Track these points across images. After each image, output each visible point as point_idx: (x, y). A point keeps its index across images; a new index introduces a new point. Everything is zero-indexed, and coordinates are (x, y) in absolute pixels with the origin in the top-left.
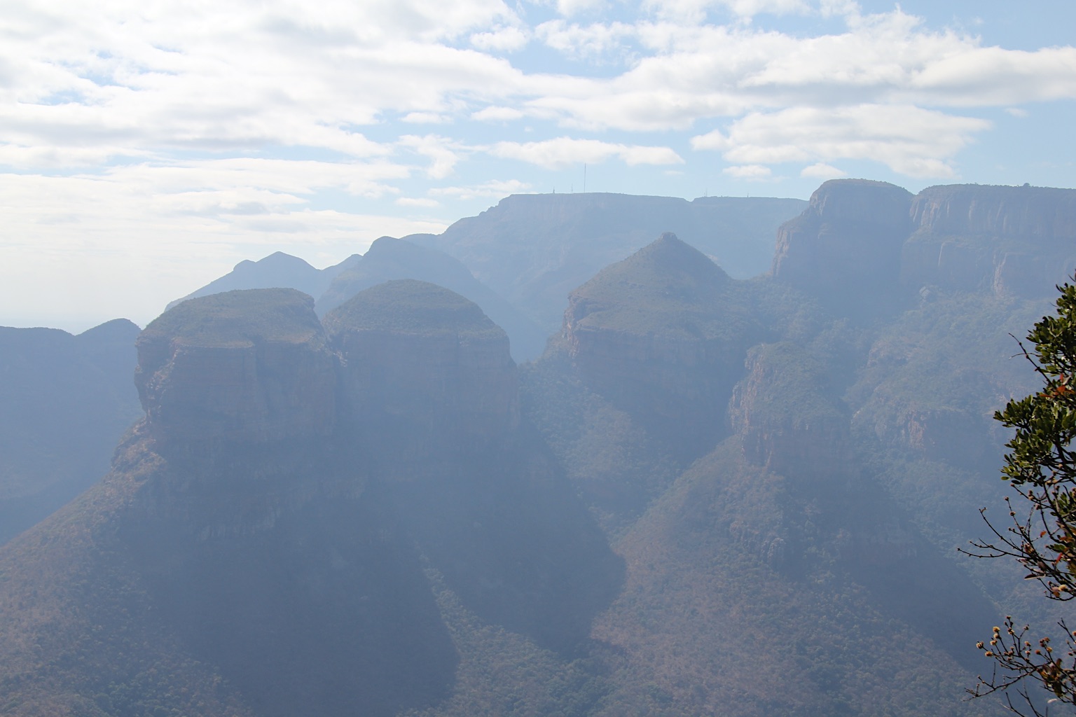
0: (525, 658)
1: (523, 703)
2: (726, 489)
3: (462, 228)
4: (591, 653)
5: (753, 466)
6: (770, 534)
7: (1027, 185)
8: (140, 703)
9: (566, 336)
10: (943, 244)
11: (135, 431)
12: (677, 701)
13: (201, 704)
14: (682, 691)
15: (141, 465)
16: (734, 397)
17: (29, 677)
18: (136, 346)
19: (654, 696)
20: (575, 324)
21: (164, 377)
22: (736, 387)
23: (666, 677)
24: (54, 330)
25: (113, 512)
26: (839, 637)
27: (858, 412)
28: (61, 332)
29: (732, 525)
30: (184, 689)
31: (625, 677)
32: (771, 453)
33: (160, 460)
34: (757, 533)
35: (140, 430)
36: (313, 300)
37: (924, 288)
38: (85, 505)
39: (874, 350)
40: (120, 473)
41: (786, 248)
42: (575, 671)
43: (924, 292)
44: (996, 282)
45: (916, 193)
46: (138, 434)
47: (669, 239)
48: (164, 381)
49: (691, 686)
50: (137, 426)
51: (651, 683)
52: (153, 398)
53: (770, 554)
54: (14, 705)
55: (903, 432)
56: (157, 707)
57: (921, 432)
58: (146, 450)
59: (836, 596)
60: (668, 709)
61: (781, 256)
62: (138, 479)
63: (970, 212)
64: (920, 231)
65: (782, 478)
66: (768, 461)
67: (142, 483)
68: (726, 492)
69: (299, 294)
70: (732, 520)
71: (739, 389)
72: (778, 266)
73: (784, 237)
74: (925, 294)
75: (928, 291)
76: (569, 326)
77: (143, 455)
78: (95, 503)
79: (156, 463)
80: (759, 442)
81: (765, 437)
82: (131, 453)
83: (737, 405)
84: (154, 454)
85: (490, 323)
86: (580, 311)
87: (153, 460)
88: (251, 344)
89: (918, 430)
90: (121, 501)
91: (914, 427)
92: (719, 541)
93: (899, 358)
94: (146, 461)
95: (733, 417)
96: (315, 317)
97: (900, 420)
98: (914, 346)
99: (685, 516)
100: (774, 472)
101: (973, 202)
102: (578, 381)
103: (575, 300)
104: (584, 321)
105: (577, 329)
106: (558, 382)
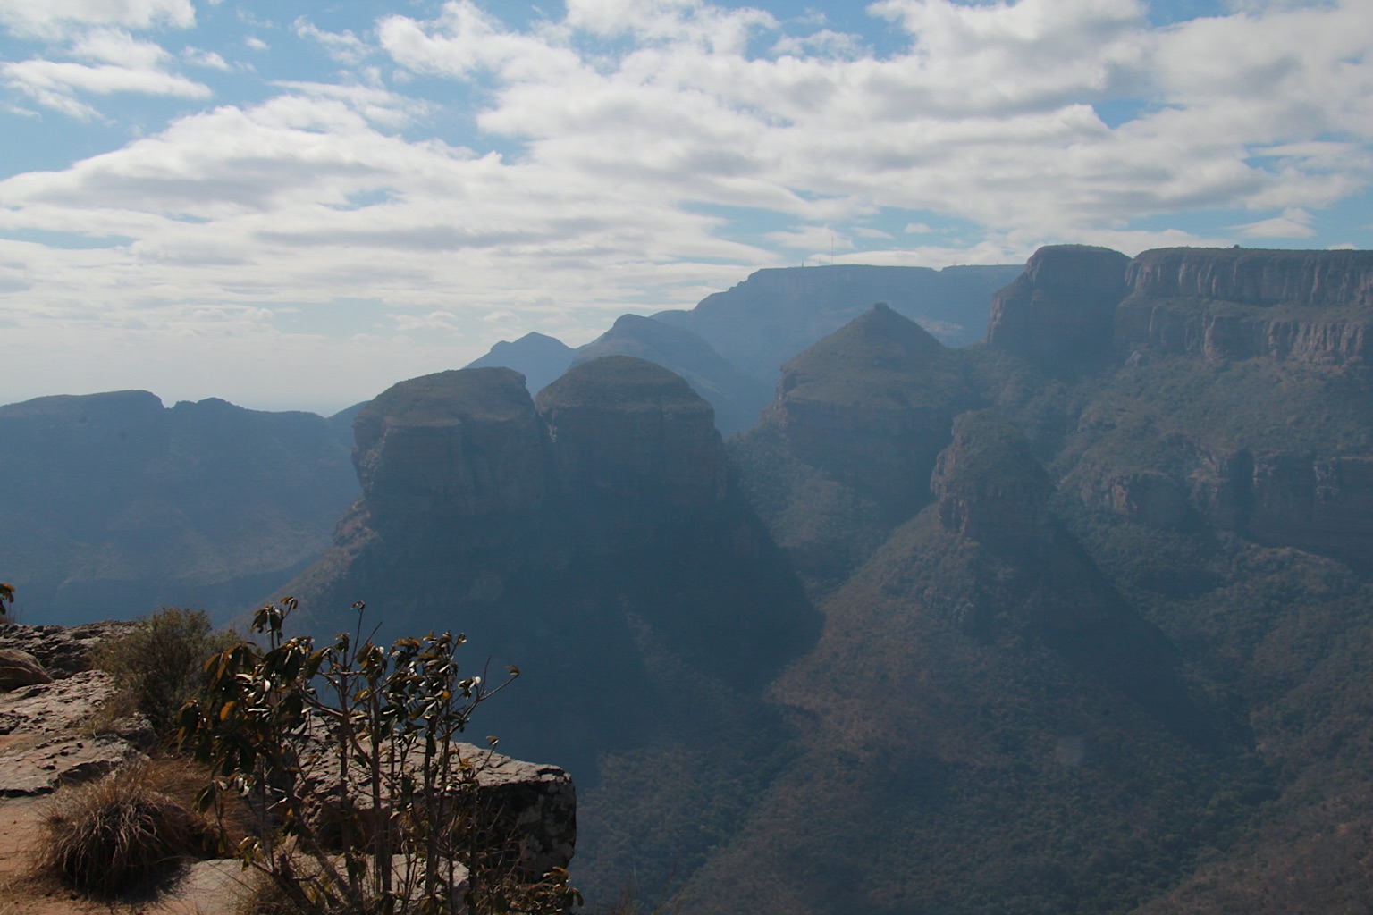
1: (715, 766)
2: (922, 556)
4: (784, 718)
5: (949, 533)
6: (961, 600)
7: (1237, 246)
9: (777, 408)
10: (1155, 308)
11: (354, 507)
12: (862, 763)
14: (867, 754)
15: (356, 539)
16: (938, 465)
18: (353, 426)
19: (840, 759)
20: (784, 395)
21: (376, 455)
22: (939, 456)
23: (853, 741)
24: (305, 413)
25: (328, 584)
26: (1025, 700)
27: (1066, 478)
28: (312, 415)
29: (926, 592)
31: (815, 741)
32: (966, 520)
33: (372, 535)
34: (949, 598)
35: (359, 506)
36: (522, 380)
37: (1136, 352)
39: (1084, 416)
40: (338, 548)
41: (999, 315)
43: (1136, 356)
44: (1206, 345)
45: (1133, 257)
46: (357, 510)
47: (881, 308)
48: (376, 459)
49: (877, 749)
50: (356, 503)
51: (839, 746)
52: (366, 476)
53: (961, 620)
55: (1107, 496)
57: (1124, 496)
59: (1025, 660)
60: (853, 771)
61: (995, 323)
62: (352, 553)
63: (1180, 276)
64: (1133, 295)
65: (975, 544)
66: (963, 528)
67: (355, 556)
68: (921, 560)
69: (511, 372)
70: (926, 588)
71: (943, 458)
72: (992, 333)
73: (998, 304)
74: (1136, 359)
75: (1139, 355)
76: (780, 398)
77: (358, 530)
78: (314, 576)
79: (369, 538)
80: (954, 509)
81: (960, 504)
82: (348, 529)
83: (941, 473)
84: (367, 529)
85: (695, 397)
86: (790, 383)
87: (366, 534)
88: (458, 422)
89: (1122, 495)
90: (336, 573)
91: (1117, 492)
92: (913, 607)
93: (1108, 423)
94: (360, 536)
95: (936, 485)
96: (527, 394)
97: (1104, 486)
98: (1123, 410)
99: (882, 584)
100: (968, 538)
101: (1183, 265)
102: (788, 452)
103: (786, 372)
104: (795, 393)
105: (786, 401)
106: (767, 454)
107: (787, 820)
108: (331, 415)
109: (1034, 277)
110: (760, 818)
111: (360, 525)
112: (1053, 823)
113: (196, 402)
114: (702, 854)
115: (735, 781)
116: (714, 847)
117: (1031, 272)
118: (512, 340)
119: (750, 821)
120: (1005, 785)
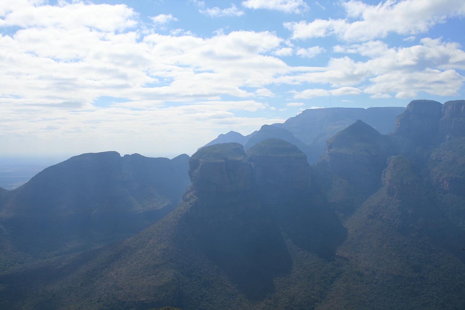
0: (315, 262)
1: (314, 276)
2: (381, 205)
3: (290, 121)
4: (336, 260)
5: (390, 197)
6: (396, 220)
8: (193, 273)
9: (326, 155)
10: (453, 121)
11: (189, 189)
12: (366, 275)
13: (212, 274)
14: (367, 272)
15: (191, 200)
16: (383, 174)
17: (161, 264)
18: (189, 162)
19: (358, 274)
20: (328, 151)
21: (197, 172)
22: (384, 171)
23: (362, 268)
24: (164, 158)
25: (183, 214)
26: (421, 254)
27: (426, 178)
29: (384, 217)
30: (206, 270)
31: (348, 268)
32: (396, 193)
34: (392, 219)
35: (190, 188)
36: (243, 146)
37: (447, 136)
38: (175, 212)
39: (431, 157)
40: (185, 202)
41: (399, 123)
42: (331, 266)
43: (447, 137)
45: (443, 103)
46: (190, 190)
47: (359, 122)
49: (370, 271)
51: (357, 270)
52: (194, 179)
53: (397, 227)
54: (157, 273)
55: (442, 184)
56: (198, 275)
57: (448, 184)
59: (420, 240)
60: (363, 278)
61: (398, 126)
62: (190, 204)
63: (462, 110)
64: (445, 116)
65: (400, 201)
66: (395, 195)
67: (192, 205)
68: (381, 206)
69: (238, 144)
70: (384, 215)
71: (385, 171)
72: (397, 129)
73: (399, 120)
74: (447, 138)
75: (448, 137)
76: (327, 152)
77: (192, 196)
78: (178, 212)
79: (196, 199)
80: (392, 189)
81: (394, 187)
82: (188, 196)
83: (384, 177)
84: (195, 196)
85: (300, 152)
86: (330, 147)
87: (194, 198)
88: (224, 161)
89: (447, 184)
90: (185, 211)
91: (445, 183)
92: (379, 222)
93: (439, 159)
95: (383, 181)
96: (244, 151)
97: (441, 180)
98: (445, 155)
99: (367, 214)
100: (397, 199)
101: (463, 106)
102: (330, 170)
103: (328, 143)
104: (332, 150)
105: (329, 153)
106: (323, 171)
107: (341, 294)
108: (172, 159)
109: (411, 111)
110: (331, 294)
111: (192, 195)
112: (435, 296)
113: (130, 155)
114: (313, 306)
115: (322, 281)
116: (317, 303)
117: (410, 109)
118: (225, 134)
119: (328, 295)
120: (417, 283)
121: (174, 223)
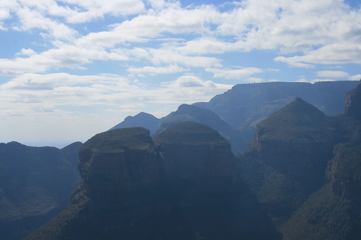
2: (325, 206)
3: (217, 99)
5: (337, 196)
6: (345, 226)
9: (256, 143)
11: (79, 187)
15: (81, 201)
16: (328, 167)
18: (78, 153)
20: (259, 138)
21: (89, 165)
22: (329, 162)
24: (52, 147)
25: (70, 221)
28: (55, 148)
29: (328, 222)
32: (344, 190)
33: (88, 199)
34: (339, 225)
35: (80, 187)
38: (59, 218)
40: (73, 205)
41: (350, 102)
46: (80, 189)
47: (299, 100)
48: (89, 167)
50: (80, 186)
52: (85, 174)
53: (345, 234)
58: (82, 195)
61: (348, 105)
65: (349, 201)
66: (343, 194)
68: (325, 208)
69: (144, 129)
72: (347, 110)
73: (349, 97)
76: (257, 139)
77: (82, 197)
78: (63, 217)
79: (86, 200)
80: (339, 186)
81: (342, 184)
82: (77, 197)
83: (330, 170)
84: (85, 197)
85: (223, 139)
86: (261, 132)
87: (85, 199)
88: (123, 151)
90: (73, 216)
92: (323, 229)
94: (83, 200)
95: (328, 175)
96: (150, 138)
99: (308, 219)
100: (346, 199)
102: (262, 162)
103: (259, 128)
104: (263, 136)
105: (260, 140)
106: (253, 162)
108: (62, 148)
113: (6, 143)
121: (57, 233)
